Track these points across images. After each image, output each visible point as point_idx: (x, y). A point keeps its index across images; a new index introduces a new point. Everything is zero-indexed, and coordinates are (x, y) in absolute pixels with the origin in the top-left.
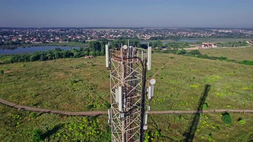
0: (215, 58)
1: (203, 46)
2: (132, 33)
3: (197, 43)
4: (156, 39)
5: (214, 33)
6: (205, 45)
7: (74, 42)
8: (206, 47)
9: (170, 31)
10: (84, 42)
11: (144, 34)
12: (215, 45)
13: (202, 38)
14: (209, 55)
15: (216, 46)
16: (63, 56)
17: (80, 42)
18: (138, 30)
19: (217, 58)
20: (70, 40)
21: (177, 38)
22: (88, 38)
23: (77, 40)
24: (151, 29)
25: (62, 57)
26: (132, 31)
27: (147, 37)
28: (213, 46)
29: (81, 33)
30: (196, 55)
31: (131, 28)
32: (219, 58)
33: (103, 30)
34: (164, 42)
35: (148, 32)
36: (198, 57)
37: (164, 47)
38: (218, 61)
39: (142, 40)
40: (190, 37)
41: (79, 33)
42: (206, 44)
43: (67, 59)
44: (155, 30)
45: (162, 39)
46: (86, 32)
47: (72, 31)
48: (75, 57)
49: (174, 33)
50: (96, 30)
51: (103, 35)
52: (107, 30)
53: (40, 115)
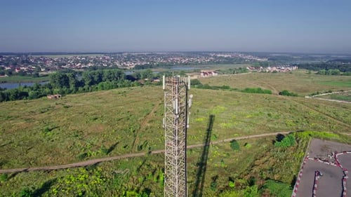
0: (217, 88)
1: (202, 74)
2: (108, 60)
3: (195, 71)
4: (143, 67)
5: (212, 58)
6: (205, 73)
7: (19, 76)
8: (206, 76)
9: (159, 56)
10: (37, 75)
11: (125, 61)
12: (215, 72)
13: (199, 64)
14: (211, 85)
15: (216, 74)
16: (10, 97)
17: (30, 75)
18: (116, 56)
19: (219, 87)
20: (10, 73)
21: (170, 66)
22: (42, 70)
23: (23, 74)
24: (133, 54)
25: (8, 100)
26: (108, 57)
27: (131, 65)
28: (214, 74)
29: (27, 62)
30: (196, 86)
31: (105, 54)
32: (221, 88)
33: (63, 57)
34: (155, 72)
35: (130, 58)
36: (198, 88)
37: (156, 78)
38: (220, 91)
39: (125, 69)
40: (186, 64)
41: (23, 62)
42: (205, 71)
43: (17, 102)
44: (139, 55)
45: (151, 67)
46: (35, 60)
47: (8, 59)
48: (32, 98)
49: (165, 59)
50: (51, 57)
51: (65, 65)
52: (69, 57)
53: (14, 175)
